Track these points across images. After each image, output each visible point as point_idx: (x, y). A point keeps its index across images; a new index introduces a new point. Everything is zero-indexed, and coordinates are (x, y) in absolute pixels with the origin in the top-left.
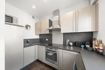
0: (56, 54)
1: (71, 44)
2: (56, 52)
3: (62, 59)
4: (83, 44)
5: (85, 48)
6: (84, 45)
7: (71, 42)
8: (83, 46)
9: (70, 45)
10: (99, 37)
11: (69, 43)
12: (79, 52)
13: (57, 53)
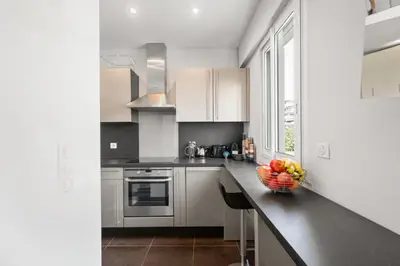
0: (166, 183)
1: (202, 152)
2: (167, 178)
3: (183, 199)
4: (226, 150)
5: (231, 157)
6: (230, 151)
7: (201, 147)
8: (226, 154)
9: (199, 156)
10: (251, 132)
11: (196, 152)
12: (223, 166)
13: (170, 179)
